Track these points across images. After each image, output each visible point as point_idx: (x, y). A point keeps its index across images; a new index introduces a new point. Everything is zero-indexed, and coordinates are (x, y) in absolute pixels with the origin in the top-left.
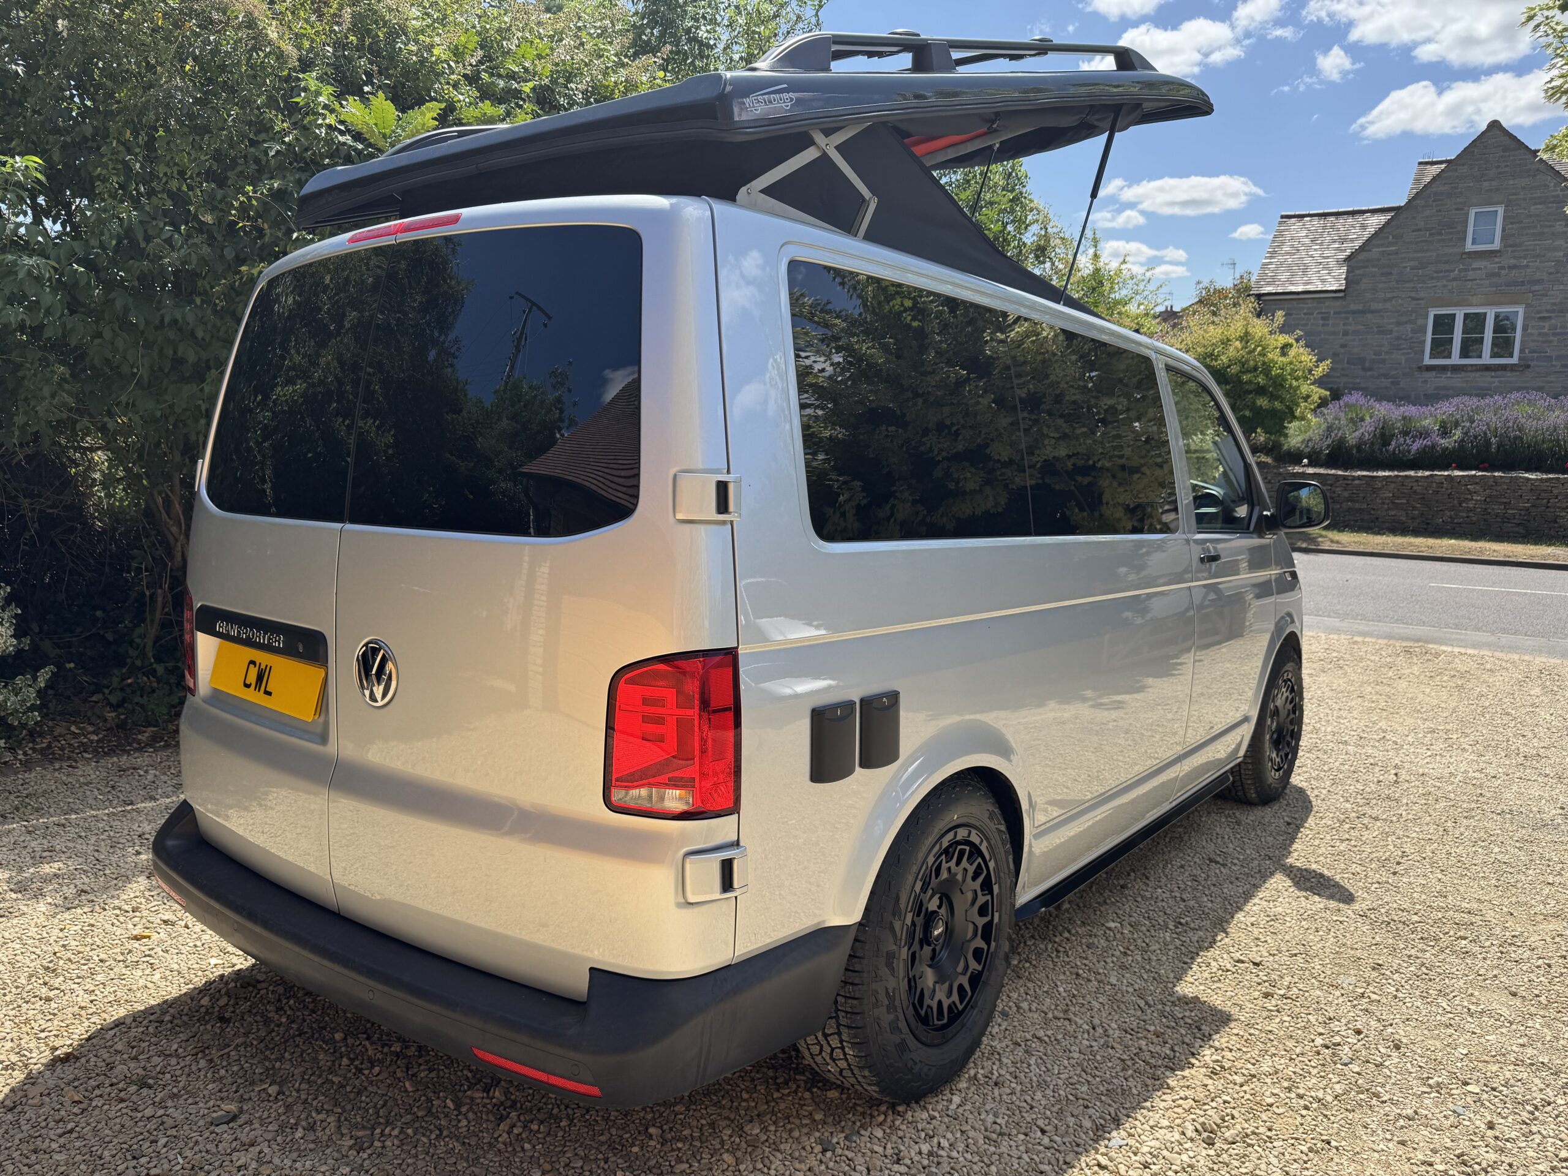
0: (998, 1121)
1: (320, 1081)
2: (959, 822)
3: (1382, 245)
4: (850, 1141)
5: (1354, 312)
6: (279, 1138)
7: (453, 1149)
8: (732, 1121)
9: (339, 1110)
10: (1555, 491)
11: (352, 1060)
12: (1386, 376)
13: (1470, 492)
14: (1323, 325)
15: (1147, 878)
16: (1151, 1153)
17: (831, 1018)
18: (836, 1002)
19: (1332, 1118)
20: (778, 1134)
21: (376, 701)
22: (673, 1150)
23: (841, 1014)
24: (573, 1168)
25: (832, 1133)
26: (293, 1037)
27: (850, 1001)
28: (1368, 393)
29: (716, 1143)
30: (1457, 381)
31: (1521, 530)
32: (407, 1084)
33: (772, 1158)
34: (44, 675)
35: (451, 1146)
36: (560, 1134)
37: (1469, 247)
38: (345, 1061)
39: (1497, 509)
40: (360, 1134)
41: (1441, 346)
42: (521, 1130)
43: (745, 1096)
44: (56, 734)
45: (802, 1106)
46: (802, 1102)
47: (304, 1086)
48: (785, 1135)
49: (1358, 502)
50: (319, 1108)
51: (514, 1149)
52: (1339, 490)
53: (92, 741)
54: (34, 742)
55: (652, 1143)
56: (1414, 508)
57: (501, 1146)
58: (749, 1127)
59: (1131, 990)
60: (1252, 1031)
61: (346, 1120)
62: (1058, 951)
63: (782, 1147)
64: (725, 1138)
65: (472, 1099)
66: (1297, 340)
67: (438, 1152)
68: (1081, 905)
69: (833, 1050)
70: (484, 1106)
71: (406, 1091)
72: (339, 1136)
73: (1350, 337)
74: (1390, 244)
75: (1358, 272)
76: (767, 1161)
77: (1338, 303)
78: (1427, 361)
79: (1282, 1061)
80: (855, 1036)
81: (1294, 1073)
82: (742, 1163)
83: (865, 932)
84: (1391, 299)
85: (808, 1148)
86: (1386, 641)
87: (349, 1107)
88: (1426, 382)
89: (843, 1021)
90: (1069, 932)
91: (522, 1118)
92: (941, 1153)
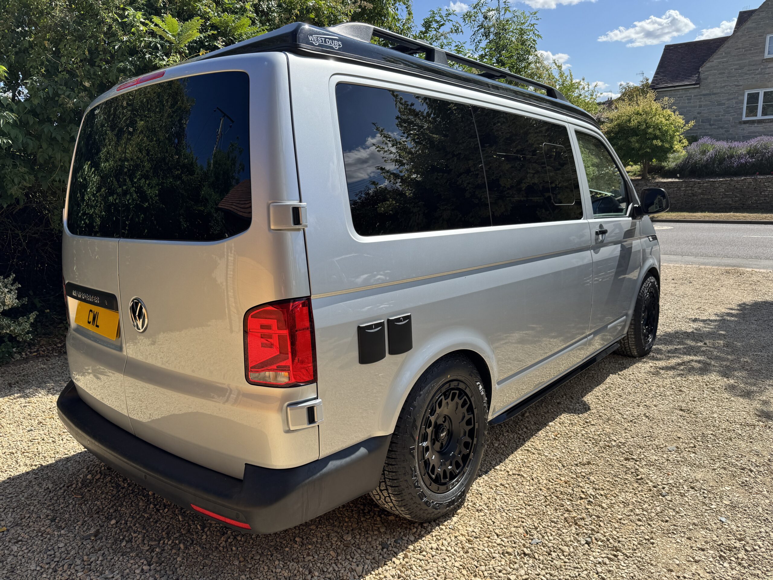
0: (475, 530)
1: (138, 517)
2: (451, 378)
3: (719, 58)
4: (397, 543)
5: (704, 95)
6: (113, 546)
7: (197, 551)
8: (338, 533)
9: (145, 532)
11: (155, 505)
12: (722, 128)
13: (766, 186)
14: (688, 103)
15: (572, 398)
16: (553, 547)
17: (383, 482)
18: (384, 474)
19: (653, 525)
20: (361, 540)
21: (140, 329)
22: (306, 549)
23: (387, 480)
24: (255, 559)
25: (388, 539)
26: (129, 494)
27: (391, 473)
28: (711, 136)
29: (329, 545)
30: (760, 128)
32: (180, 518)
33: (355, 552)
34: (32, 317)
35: (196, 549)
36: (251, 542)
37: (767, 56)
38: (152, 506)
40: (153, 543)
41: (752, 110)
42: (232, 540)
43: (347, 520)
44: (41, 344)
45: (375, 524)
46: (375, 523)
47: (130, 519)
48: (364, 541)
49: (706, 194)
50: (136, 530)
51: (227, 550)
52: (696, 189)
53: (58, 347)
54: (30, 348)
55: (296, 546)
56: (736, 196)
57: (221, 548)
58: (346, 536)
59: (555, 458)
60: (617, 479)
61: (147, 536)
62: (520, 439)
63: (362, 547)
64: (333, 542)
65: (211, 524)
66: (674, 112)
67: (190, 552)
68: (535, 413)
69: (385, 497)
70: (216, 528)
71: (179, 521)
72: (142, 545)
73: (702, 108)
74: (724, 57)
75: (706, 73)
76: (352, 554)
77: (696, 90)
78: (744, 118)
79: (631, 495)
80: (395, 491)
81: (636, 501)
82: (340, 556)
83: (397, 438)
84: (724, 87)
85: (375, 547)
86: (717, 267)
87: (150, 529)
88: (744, 129)
89: (388, 483)
90: (527, 428)
91: (233, 534)
92: (443, 548)
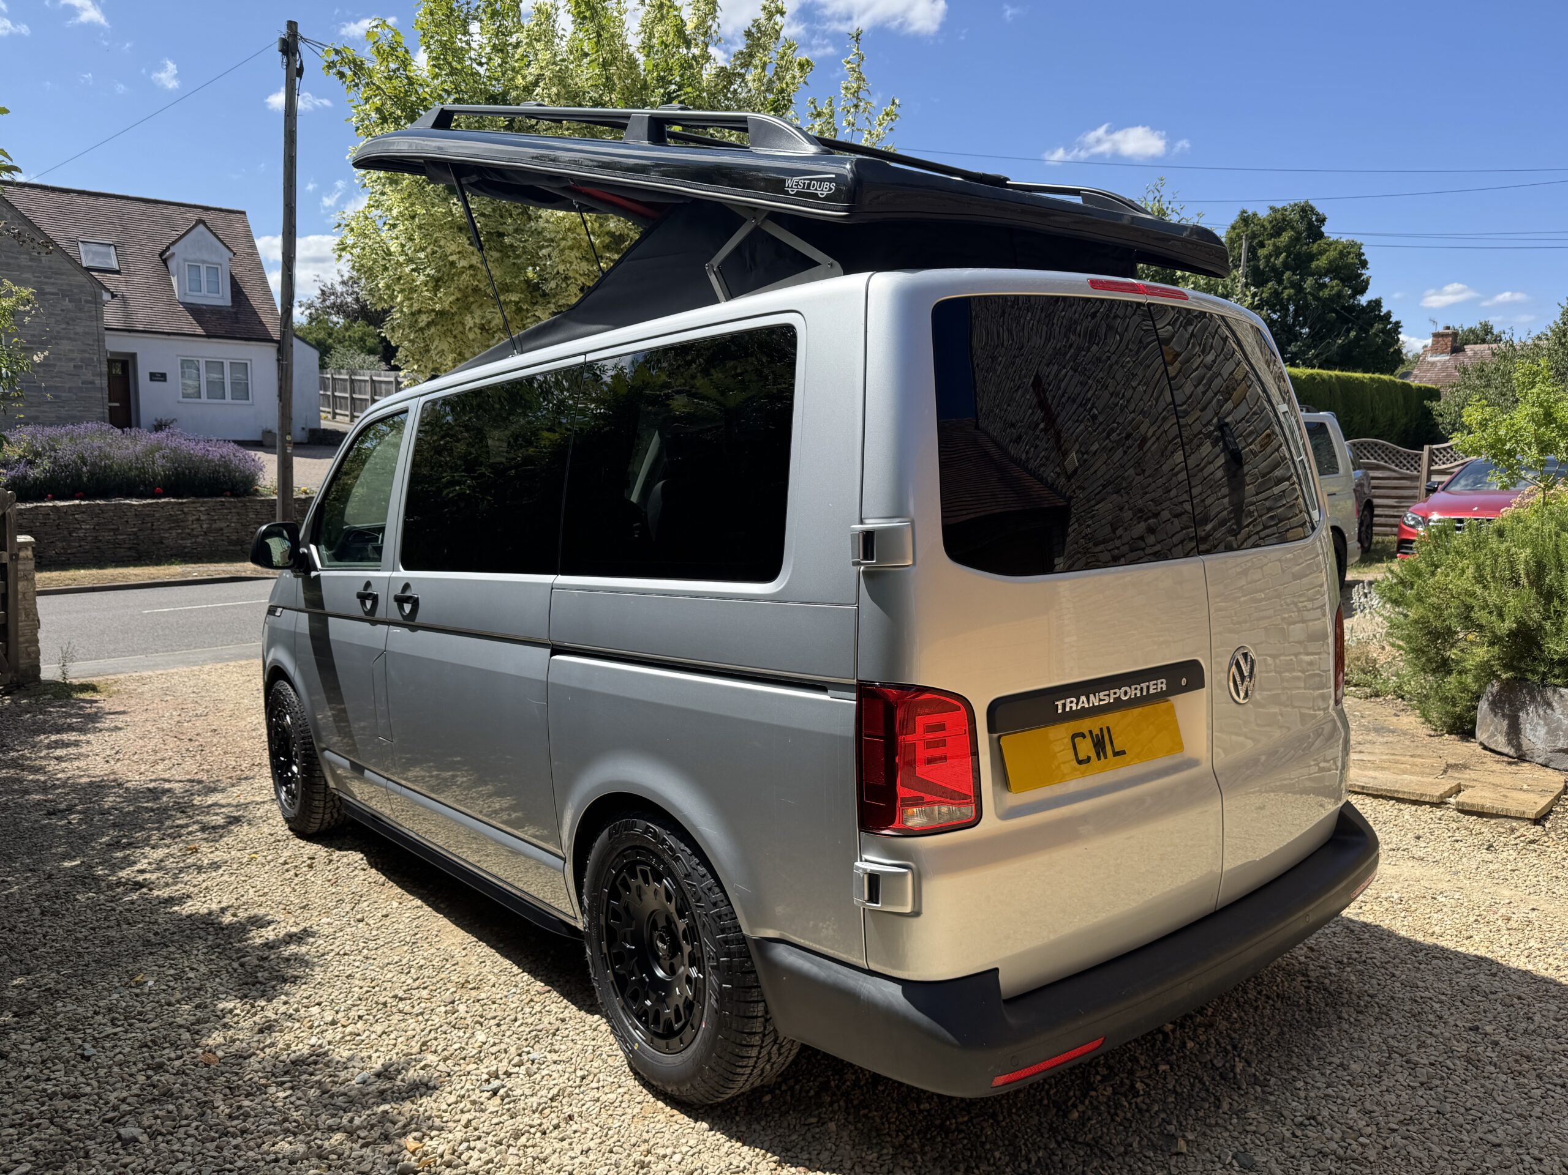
10: (157, 515)
13: (78, 522)
31: (133, 553)
39: (107, 536)
